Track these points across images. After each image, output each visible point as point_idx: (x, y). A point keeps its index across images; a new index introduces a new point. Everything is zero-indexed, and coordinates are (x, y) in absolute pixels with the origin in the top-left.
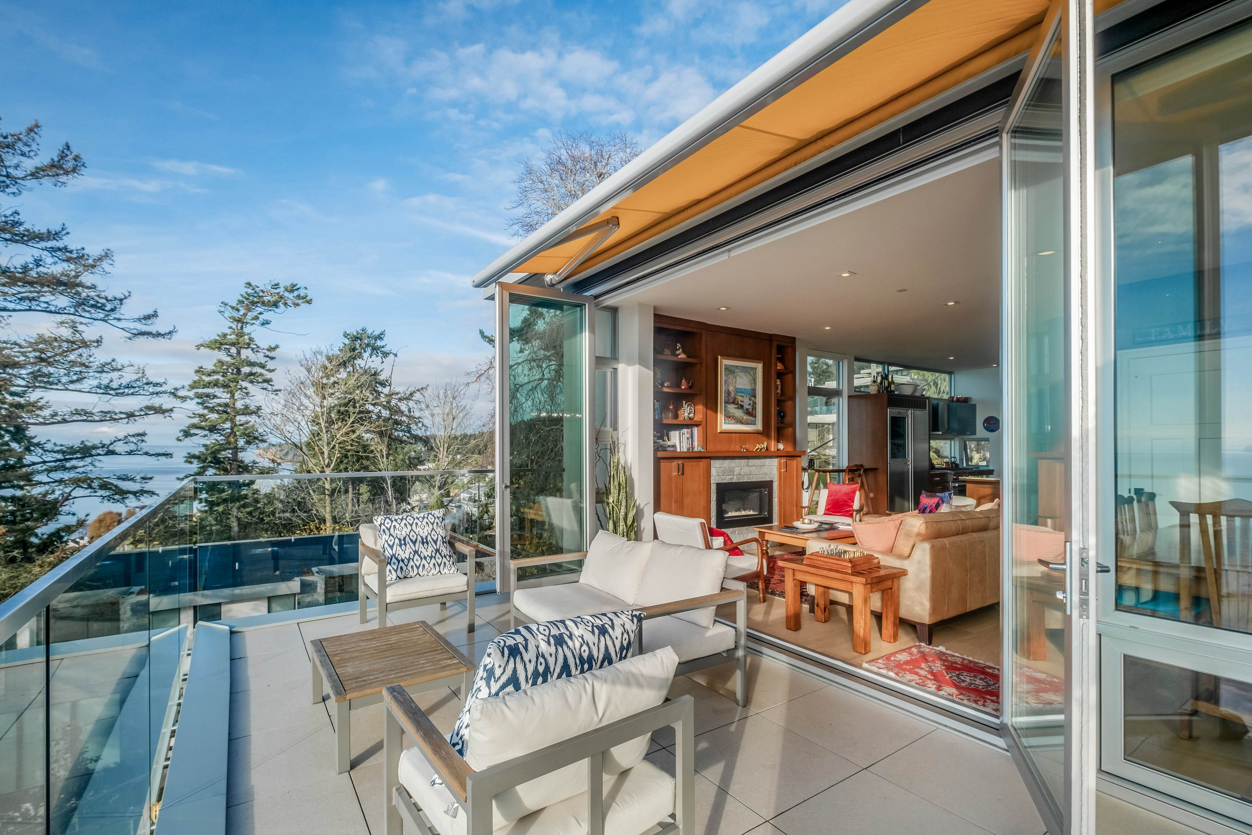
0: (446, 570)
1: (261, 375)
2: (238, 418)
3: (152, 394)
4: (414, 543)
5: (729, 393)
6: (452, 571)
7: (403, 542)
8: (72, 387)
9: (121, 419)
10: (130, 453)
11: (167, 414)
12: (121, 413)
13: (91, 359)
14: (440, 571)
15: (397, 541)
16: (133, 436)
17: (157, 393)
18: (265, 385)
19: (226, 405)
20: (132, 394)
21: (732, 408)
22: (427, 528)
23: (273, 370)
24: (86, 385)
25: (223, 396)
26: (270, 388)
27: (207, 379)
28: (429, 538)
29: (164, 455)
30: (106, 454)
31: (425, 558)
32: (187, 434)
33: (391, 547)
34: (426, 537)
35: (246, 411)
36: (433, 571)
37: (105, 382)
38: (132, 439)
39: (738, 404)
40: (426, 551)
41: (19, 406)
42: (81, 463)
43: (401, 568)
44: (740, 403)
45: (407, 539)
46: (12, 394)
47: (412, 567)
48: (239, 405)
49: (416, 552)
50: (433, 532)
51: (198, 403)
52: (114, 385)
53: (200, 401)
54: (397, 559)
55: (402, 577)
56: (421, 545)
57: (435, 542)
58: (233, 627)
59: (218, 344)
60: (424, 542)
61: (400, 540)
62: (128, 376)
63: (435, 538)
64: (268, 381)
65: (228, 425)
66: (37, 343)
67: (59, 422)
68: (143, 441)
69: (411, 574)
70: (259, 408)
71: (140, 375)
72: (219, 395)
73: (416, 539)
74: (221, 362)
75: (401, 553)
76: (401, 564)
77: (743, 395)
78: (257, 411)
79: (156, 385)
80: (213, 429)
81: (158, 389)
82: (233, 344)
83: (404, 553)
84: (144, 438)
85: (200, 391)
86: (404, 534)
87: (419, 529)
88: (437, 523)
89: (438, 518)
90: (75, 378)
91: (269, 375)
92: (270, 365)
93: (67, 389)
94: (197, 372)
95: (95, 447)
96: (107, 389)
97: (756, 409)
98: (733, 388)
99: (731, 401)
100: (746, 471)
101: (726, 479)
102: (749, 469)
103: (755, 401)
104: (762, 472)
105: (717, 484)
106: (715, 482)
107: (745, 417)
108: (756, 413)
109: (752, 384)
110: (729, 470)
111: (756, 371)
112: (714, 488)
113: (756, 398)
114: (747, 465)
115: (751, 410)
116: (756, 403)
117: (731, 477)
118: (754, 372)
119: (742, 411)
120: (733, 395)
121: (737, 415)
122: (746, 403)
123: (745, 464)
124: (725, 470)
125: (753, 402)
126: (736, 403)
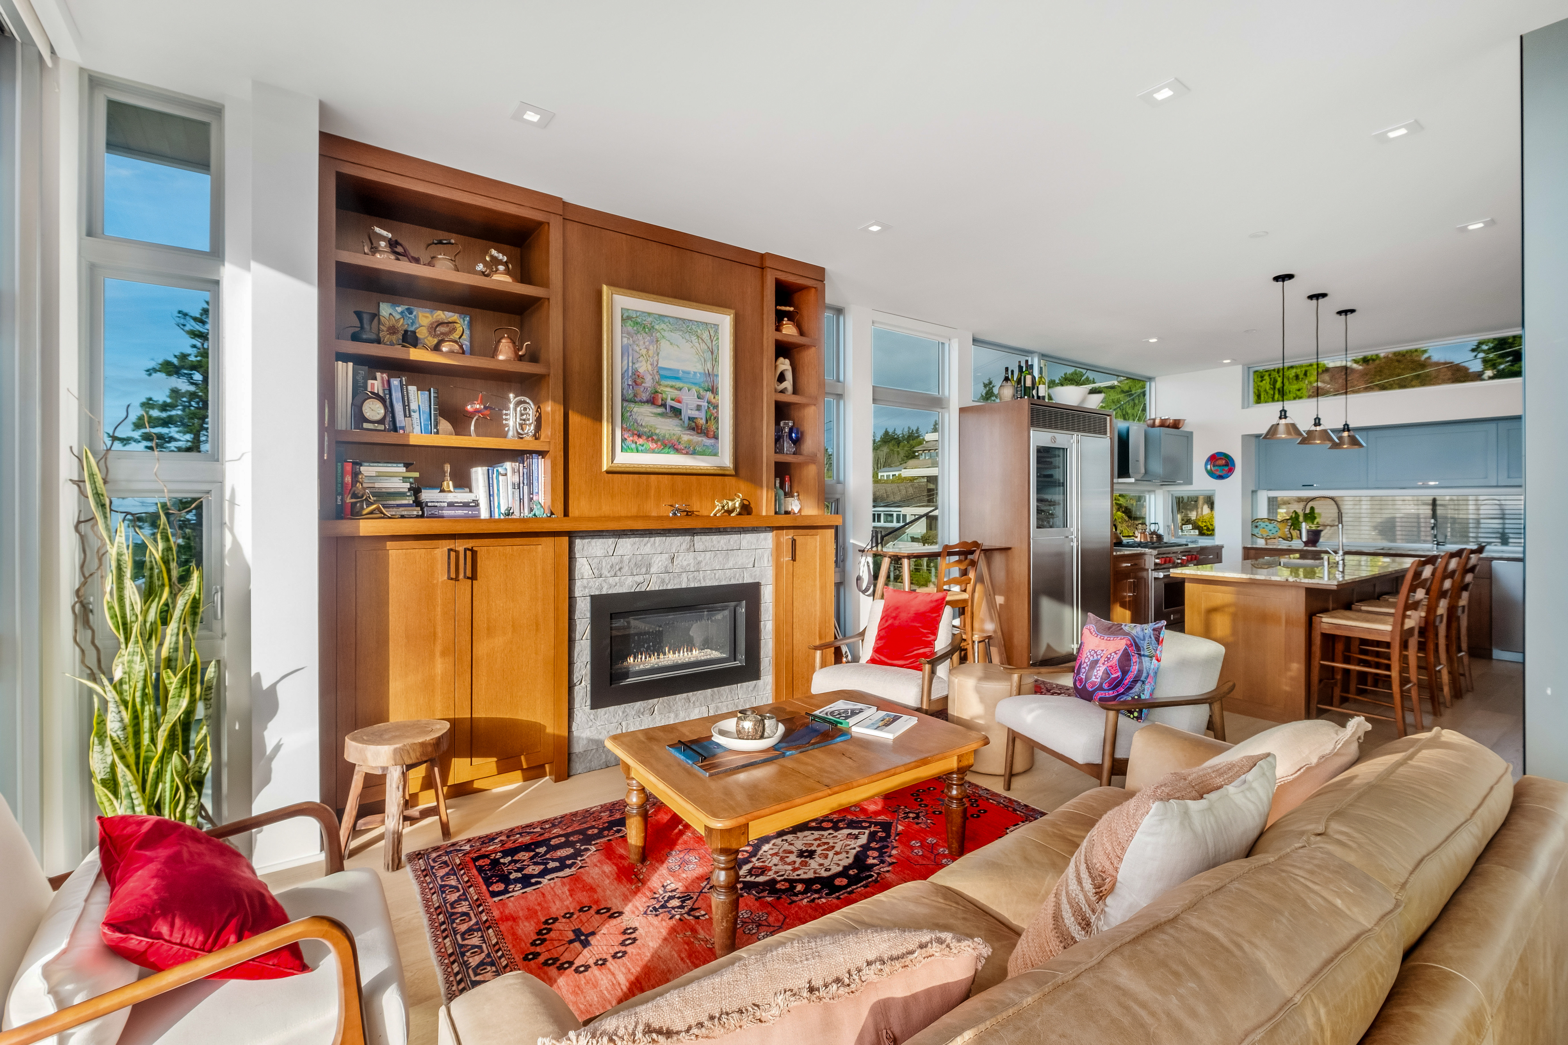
5: (637, 380)
39: (664, 405)
44: (670, 402)
97: (716, 419)
98: (650, 368)
99: (645, 396)
100: (685, 563)
101: (625, 584)
102: (695, 558)
103: (713, 401)
104: (730, 564)
105: (593, 598)
106: (587, 592)
107: (687, 437)
108: (717, 429)
109: (705, 361)
110: (633, 562)
111: (716, 332)
112: (583, 608)
113: (717, 394)
114: (688, 550)
115: (703, 421)
116: (716, 407)
117: (639, 579)
118: (712, 334)
119: (676, 421)
120: (648, 383)
121: (663, 432)
122: (690, 404)
123: (684, 546)
124: (621, 562)
125: (709, 402)
126: (660, 402)
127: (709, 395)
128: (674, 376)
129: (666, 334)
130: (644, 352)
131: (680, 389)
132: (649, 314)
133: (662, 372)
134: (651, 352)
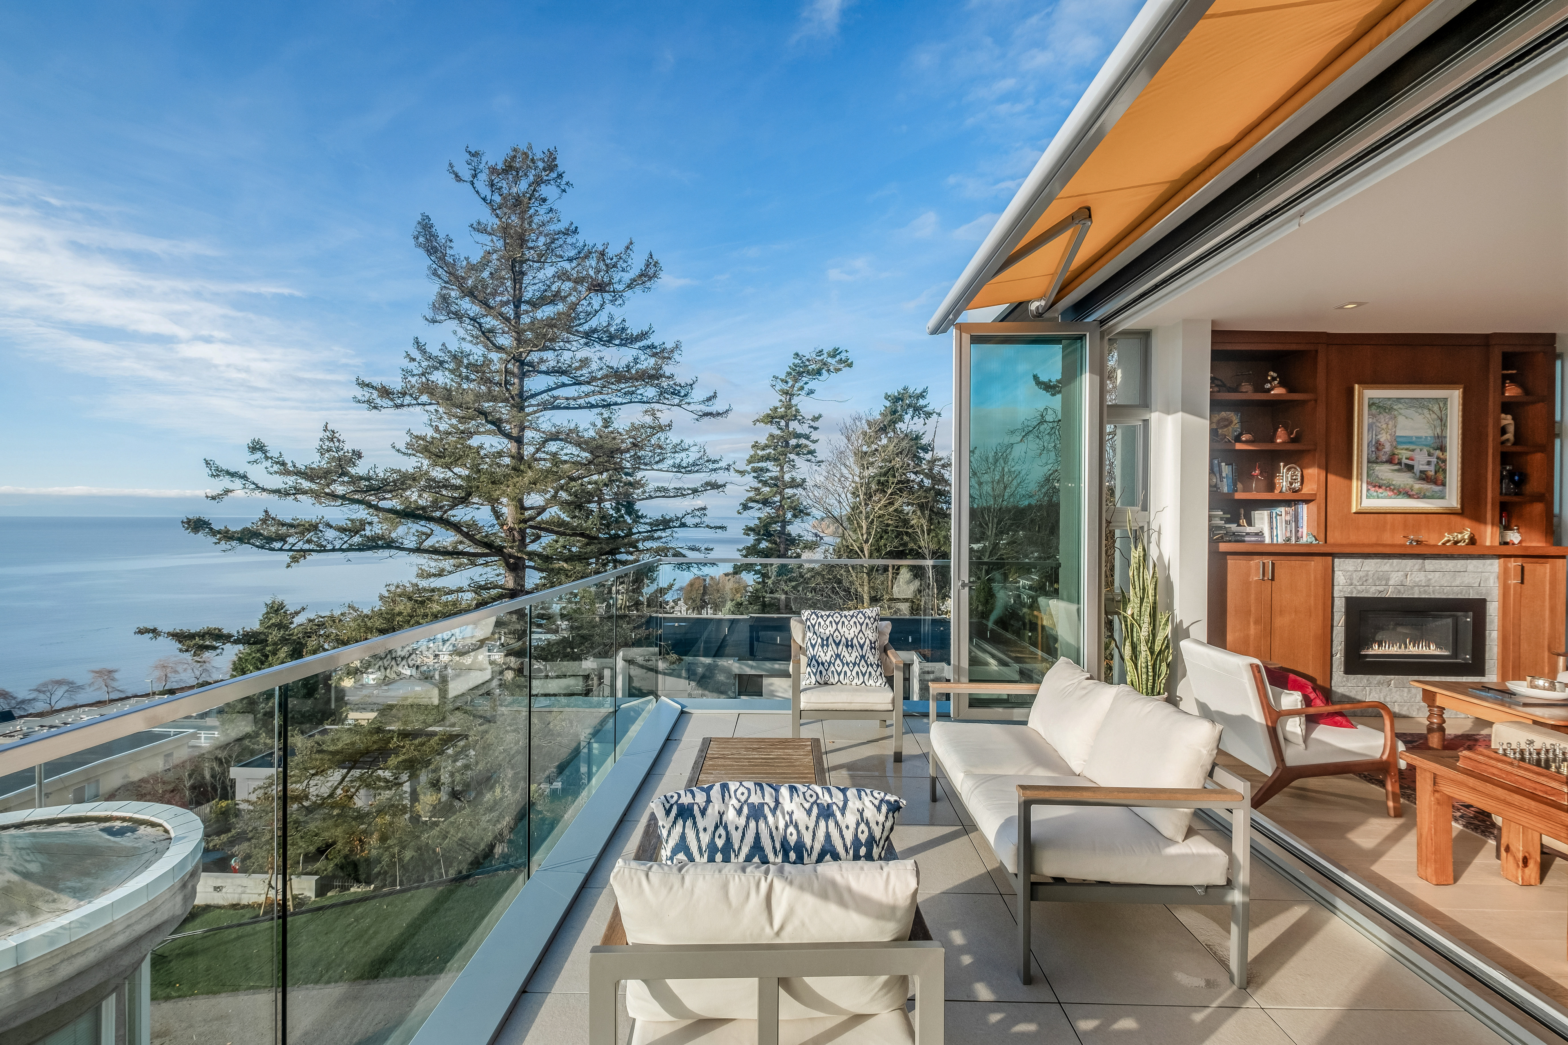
0: (871, 682)
1: (806, 446)
2: (786, 491)
3: (712, 470)
4: (838, 645)
5: (1378, 446)
6: (878, 684)
7: (825, 643)
8: (655, 467)
9: (688, 494)
10: (696, 526)
11: (721, 489)
12: (688, 489)
13: (668, 441)
14: (864, 682)
15: (819, 640)
16: (698, 510)
17: (715, 470)
18: (809, 456)
19: (776, 478)
20: (697, 471)
21: (1385, 472)
22: (854, 629)
23: (817, 441)
24: (664, 466)
25: (774, 470)
26: (813, 458)
27: (760, 453)
28: (855, 641)
29: (720, 528)
30: (679, 527)
31: (848, 664)
32: (745, 507)
33: (813, 646)
34: (852, 639)
35: (794, 484)
36: (856, 681)
37: (678, 461)
38: (697, 513)
39: (1400, 463)
40: (851, 656)
41: (630, 484)
42: (664, 535)
43: (821, 672)
44: (1404, 461)
45: (830, 639)
46: (627, 474)
47: (833, 672)
48: (787, 477)
49: (838, 656)
50: (861, 635)
51: (754, 477)
52: (684, 464)
53: (755, 475)
54: (817, 661)
55: (822, 682)
56: (845, 649)
57: (862, 647)
58: (686, 707)
59: (771, 419)
60: (849, 645)
61: (822, 639)
62: (693, 456)
63: (862, 642)
64: (811, 452)
65: (777, 498)
66: (631, 431)
67: (647, 498)
68: (705, 515)
69: (832, 680)
70: (804, 481)
71: (702, 453)
72: (771, 469)
73: (840, 640)
74: (772, 436)
75: (822, 654)
76: (821, 667)
77: (1412, 447)
78: (802, 484)
79: (714, 462)
80: (765, 502)
81: (716, 466)
82: (782, 417)
83: (825, 656)
84: (705, 512)
85: (756, 465)
86: (828, 632)
87: (845, 629)
88: (867, 624)
89: (869, 618)
90: (657, 459)
91: (812, 446)
92: (814, 436)
93: (653, 469)
94: (753, 446)
95: (671, 520)
96: (679, 468)
97: (1444, 471)
98: (1389, 437)
99: (1384, 458)
100: (1417, 580)
101: (1372, 591)
102: (1426, 576)
103: (1442, 457)
104: (1457, 583)
105: (1347, 599)
106: (1342, 594)
107: (1418, 486)
108: (1445, 478)
109: (1435, 427)
110: (1376, 576)
111: (1445, 404)
112: (1340, 605)
113: (1446, 451)
114: (1420, 570)
115: (1433, 473)
116: (1444, 461)
117: (1381, 588)
118: (1442, 405)
119: (1409, 474)
120: (1388, 448)
121: (1399, 483)
122: (1421, 461)
123: (1417, 567)
124: (1367, 575)
125: (1438, 458)
126: (1396, 461)
127: (1438, 453)
128: (1408, 440)
129: (1400, 411)
130: (1384, 426)
131: (1413, 450)
132: (1389, 399)
133: (1399, 440)
134: (1390, 426)
